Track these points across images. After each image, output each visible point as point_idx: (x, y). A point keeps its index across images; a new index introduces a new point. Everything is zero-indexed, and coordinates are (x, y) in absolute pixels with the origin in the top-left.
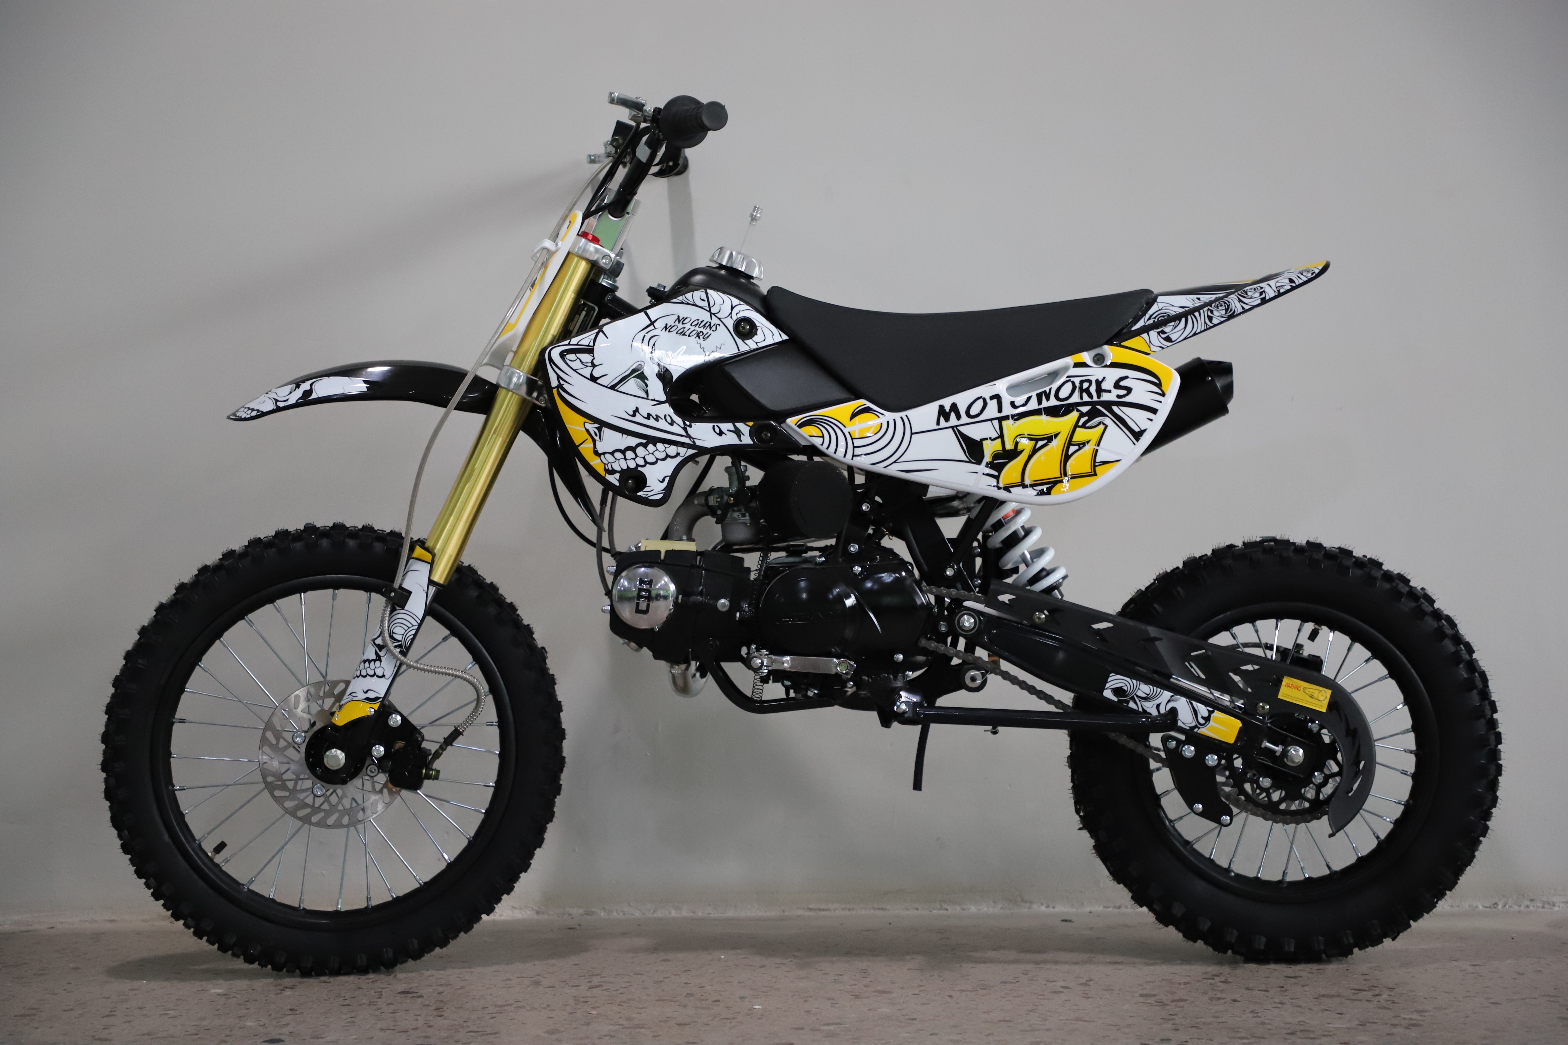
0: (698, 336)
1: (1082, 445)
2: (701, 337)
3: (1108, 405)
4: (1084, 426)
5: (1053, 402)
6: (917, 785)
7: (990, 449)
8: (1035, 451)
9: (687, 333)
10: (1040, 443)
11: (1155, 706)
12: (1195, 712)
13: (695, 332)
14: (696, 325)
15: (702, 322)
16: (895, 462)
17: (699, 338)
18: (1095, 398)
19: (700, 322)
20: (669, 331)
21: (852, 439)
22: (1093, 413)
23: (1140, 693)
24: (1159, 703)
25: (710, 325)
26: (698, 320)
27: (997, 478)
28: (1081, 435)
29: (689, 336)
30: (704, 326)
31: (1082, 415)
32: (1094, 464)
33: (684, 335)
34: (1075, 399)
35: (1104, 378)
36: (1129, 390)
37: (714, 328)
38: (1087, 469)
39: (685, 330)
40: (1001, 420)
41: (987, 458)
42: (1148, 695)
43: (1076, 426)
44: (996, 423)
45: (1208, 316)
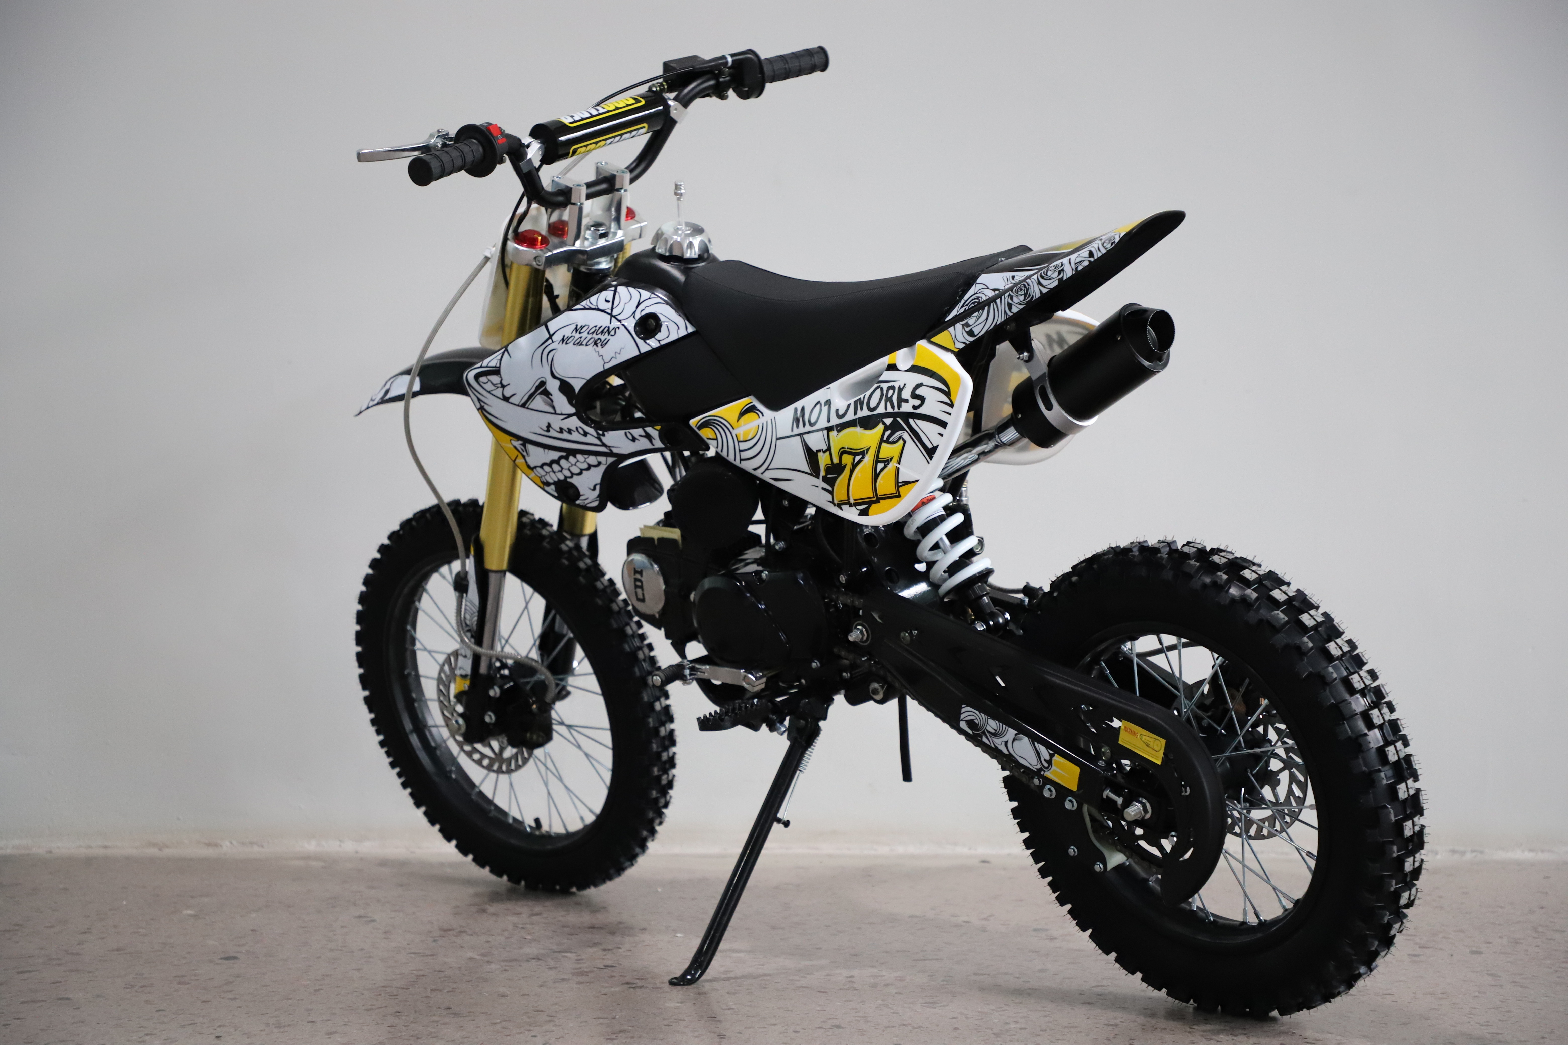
0: (596, 344)
1: (887, 462)
2: (599, 345)
3: (906, 416)
4: (887, 441)
5: (865, 413)
6: (907, 776)
7: (824, 460)
8: (854, 466)
9: (584, 343)
10: (858, 458)
11: (1003, 743)
12: (1038, 754)
13: (592, 340)
14: (593, 333)
15: (600, 328)
16: (767, 469)
17: (597, 346)
18: (896, 410)
19: (597, 328)
20: (566, 344)
21: (739, 442)
22: (894, 427)
23: (989, 728)
24: (1006, 740)
25: (608, 330)
26: (596, 326)
27: (831, 493)
28: (887, 451)
29: (586, 345)
30: (602, 332)
31: (886, 428)
32: (899, 484)
33: (581, 345)
34: (881, 410)
35: (905, 384)
36: (922, 399)
37: (613, 333)
38: (893, 490)
39: (582, 339)
40: (829, 429)
41: (823, 473)
42: (996, 731)
43: (882, 441)
44: (825, 432)
45: (1008, 303)
